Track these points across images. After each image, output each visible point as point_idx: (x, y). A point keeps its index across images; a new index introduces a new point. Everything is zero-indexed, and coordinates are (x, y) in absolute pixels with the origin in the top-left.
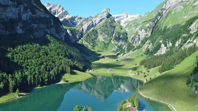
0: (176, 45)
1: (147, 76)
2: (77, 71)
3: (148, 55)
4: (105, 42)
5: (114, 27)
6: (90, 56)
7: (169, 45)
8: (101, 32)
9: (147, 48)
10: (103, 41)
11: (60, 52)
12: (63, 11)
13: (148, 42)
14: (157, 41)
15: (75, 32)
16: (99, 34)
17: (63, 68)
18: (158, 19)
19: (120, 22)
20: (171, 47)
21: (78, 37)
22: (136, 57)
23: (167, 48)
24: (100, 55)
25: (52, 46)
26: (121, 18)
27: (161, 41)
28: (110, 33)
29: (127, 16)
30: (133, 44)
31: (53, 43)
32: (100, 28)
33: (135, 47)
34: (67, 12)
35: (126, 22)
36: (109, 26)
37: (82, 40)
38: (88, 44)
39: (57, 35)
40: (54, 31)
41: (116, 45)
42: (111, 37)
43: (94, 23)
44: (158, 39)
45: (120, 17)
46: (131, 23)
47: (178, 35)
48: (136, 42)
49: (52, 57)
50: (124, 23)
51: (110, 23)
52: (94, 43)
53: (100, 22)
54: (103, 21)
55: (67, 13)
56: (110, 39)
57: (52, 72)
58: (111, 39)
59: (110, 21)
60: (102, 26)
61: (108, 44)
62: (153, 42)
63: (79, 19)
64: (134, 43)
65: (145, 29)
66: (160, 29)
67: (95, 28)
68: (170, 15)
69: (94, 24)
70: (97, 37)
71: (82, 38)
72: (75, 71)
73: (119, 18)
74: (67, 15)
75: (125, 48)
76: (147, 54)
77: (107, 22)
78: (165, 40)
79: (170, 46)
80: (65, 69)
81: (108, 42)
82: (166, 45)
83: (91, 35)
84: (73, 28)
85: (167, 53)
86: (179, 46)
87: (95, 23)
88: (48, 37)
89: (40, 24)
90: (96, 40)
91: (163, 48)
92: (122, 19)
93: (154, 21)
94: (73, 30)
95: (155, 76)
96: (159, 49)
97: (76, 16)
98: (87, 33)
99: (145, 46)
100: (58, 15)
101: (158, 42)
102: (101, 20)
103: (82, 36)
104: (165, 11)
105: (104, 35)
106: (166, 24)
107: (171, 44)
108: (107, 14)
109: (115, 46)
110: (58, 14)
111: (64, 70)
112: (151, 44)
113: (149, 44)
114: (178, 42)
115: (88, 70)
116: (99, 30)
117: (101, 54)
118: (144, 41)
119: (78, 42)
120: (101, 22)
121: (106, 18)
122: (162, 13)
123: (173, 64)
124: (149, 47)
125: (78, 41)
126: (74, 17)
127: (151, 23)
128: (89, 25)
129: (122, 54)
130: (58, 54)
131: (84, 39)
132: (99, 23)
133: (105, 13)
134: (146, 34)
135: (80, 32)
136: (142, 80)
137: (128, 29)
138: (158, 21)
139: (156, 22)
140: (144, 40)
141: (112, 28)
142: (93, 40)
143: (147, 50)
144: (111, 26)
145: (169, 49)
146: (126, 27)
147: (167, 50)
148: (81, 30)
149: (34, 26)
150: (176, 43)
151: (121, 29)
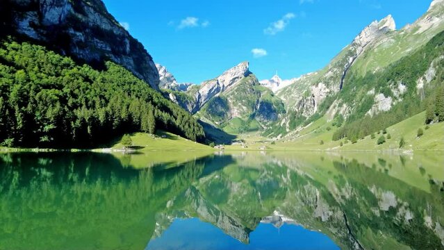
0: (417, 87)
3: (342, 126)
4: (243, 119)
5: (259, 93)
7: (399, 90)
8: (235, 101)
9: (337, 114)
10: (239, 118)
12: (166, 76)
13: (335, 103)
14: (357, 96)
15: (185, 99)
16: (232, 105)
18: (350, 62)
20: (404, 92)
21: (190, 109)
22: (316, 132)
23: (395, 98)
24: (235, 136)
27: (371, 92)
28: (252, 102)
29: (278, 84)
30: (302, 113)
33: (308, 118)
34: (173, 77)
36: (248, 89)
37: (198, 115)
38: (211, 122)
40: (130, 65)
42: (254, 109)
43: (221, 85)
44: (360, 93)
46: (289, 88)
48: (307, 109)
51: (250, 85)
52: (223, 121)
53: (232, 83)
54: (238, 82)
55: (173, 79)
56: (252, 114)
58: (255, 114)
59: (250, 81)
60: (236, 91)
61: (249, 122)
62: (349, 100)
64: (304, 111)
65: (325, 83)
66: (357, 77)
67: (224, 94)
68: (372, 54)
69: (220, 87)
70: (228, 109)
71: (198, 112)
74: (172, 81)
75: (284, 124)
76: (339, 126)
77: (245, 83)
78: (384, 85)
79: (402, 93)
81: (248, 120)
82: (388, 94)
83: (216, 105)
84: (180, 92)
87: (223, 86)
90: (225, 115)
91: (380, 102)
93: (342, 66)
94: (180, 96)
96: (371, 107)
98: (209, 102)
99: (331, 112)
101: (362, 97)
102: (234, 80)
103: (198, 108)
104: (360, 48)
105: (240, 106)
106: (367, 68)
107: (402, 88)
108: (245, 69)
109: (263, 126)
112: (345, 105)
113: (340, 105)
114: (421, 80)
116: (231, 97)
117: (237, 136)
118: (327, 104)
120: (234, 84)
121: (243, 77)
122: (355, 51)
124: (341, 112)
126: (186, 85)
127: (335, 70)
128: (211, 88)
129: (280, 135)
131: (202, 113)
132: (229, 85)
134: (327, 90)
135: (195, 99)
138: (349, 65)
139: (345, 67)
140: (325, 102)
141: (254, 93)
143: (337, 119)
144: (253, 90)
145: (400, 100)
146: (280, 94)
147: (394, 103)
148: (197, 97)
149: (75, 35)
150: (417, 82)
151: (273, 95)
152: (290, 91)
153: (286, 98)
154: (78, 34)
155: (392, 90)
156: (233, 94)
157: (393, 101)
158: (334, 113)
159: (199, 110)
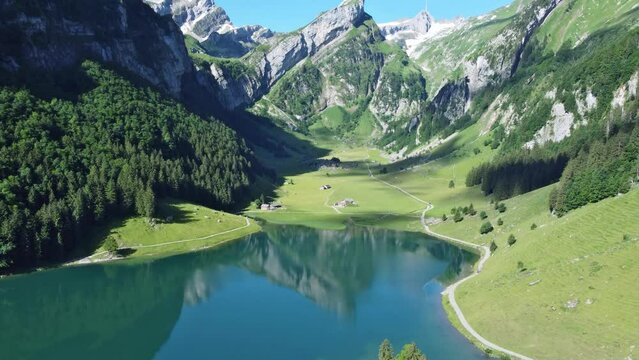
0: (613, 104)
1: (494, 230)
2: (194, 207)
3: (499, 148)
4: (348, 109)
5: (380, 57)
6: (287, 156)
7: (585, 104)
8: (333, 74)
9: (497, 123)
10: (339, 107)
11: (130, 129)
12: (211, 12)
13: (499, 100)
14: (533, 94)
15: (240, 72)
16: (327, 82)
17: (118, 192)
18: (539, 18)
19: (404, 44)
20: (593, 109)
21: (250, 92)
22: (455, 156)
23: (578, 117)
24: (326, 152)
25: (97, 103)
26: (405, 32)
27: (551, 94)
28: (366, 77)
29: (428, 27)
30: (445, 111)
31: (106, 91)
32: (328, 62)
33: (452, 122)
34: (224, 13)
35: (424, 44)
36: (360, 52)
37: (265, 103)
38: (288, 116)
39: (144, 71)
40: (131, 54)
41: (386, 119)
42: (370, 91)
43: (309, 44)
44: (538, 89)
45: (405, 28)
46: (441, 44)
47: (624, 61)
48: (454, 105)
49: (83, 147)
50: (418, 49)
51: (365, 43)
52: (309, 113)
53: (330, 40)
54: (342, 37)
55: (223, 17)
56: (365, 99)
57: (48, 213)
58: (369, 100)
59: (365, 35)
60: (337, 55)
61: (358, 115)
62: (518, 100)
63: (263, 35)
64: (449, 108)
65: (489, 57)
66: (545, 52)
67: (314, 60)
69: (307, 48)
70: (320, 91)
71: (264, 97)
72: (187, 207)
73: (400, 32)
74: (222, 22)
75: (415, 128)
76: (495, 146)
77: (355, 40)
78: (569, 88)
79: (589, 109)
80: (133, 197)
81: (357, 111)
82: (570, 106)
83: (298, 84)
84: (232, 60)
85: (579, 135)
86: (632, 103)
87: (313, 45)
88: (89, 68)
89: (65, 21)
90: (314, 102)
91: (557, 119)
92: (411, 36)
93: (522, 25)
94: (231, 67)
95: (534, 227)
96: (544, 124)
97: (253, 26)
98: (284, 78)
99: (488, 118)
100: (194, 22)
101: (538, 100)
102: (333, 34)
103: (265, 90)
105: (343, 85)
107: (592, 101)
108: (355, 11)
109: (382, 123)
110: (193, 19)
111: (128, 201)
112: (511, 107)
113: (505, 107)
114: (622, 91)
115: (254, 204)
116: (327, 66)
117: (330, 151)
118: (485, 100)
119: (250, 110)
120: (334, 40)
121: (351, 27)
123: (621, 169)
124: (503, 121)
125: (252, 105)
126: (249, 29)
127: (510, 32)
128: (289, 49)
129: (405, 149)
130: (118, 138)
131: (271, 98)
132: (325, 43)
133: (346, 8)
134: (491, 72)
135: (258, 73)
136: (475, 246)
137: (430, 65)
138: (538, 23)
139: (528, 27)
140: (483, 95)
141: (371, 59)
142: (304, 103)
143: (496, 132)
144: (370, 53)
145: (585, 122)
146: (422, 59)
147: (575, 127)
148: (263, 68)
149: (28, 25)
150: (615, 94)
151: (405, 63)
152: (439, 53)
153: (432, 68)
154: (34, 21)
155: (577, 101)
156: (330, 61)
157: (575, 121)
158: (493, 120)
159: (266, 93)
